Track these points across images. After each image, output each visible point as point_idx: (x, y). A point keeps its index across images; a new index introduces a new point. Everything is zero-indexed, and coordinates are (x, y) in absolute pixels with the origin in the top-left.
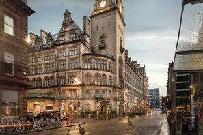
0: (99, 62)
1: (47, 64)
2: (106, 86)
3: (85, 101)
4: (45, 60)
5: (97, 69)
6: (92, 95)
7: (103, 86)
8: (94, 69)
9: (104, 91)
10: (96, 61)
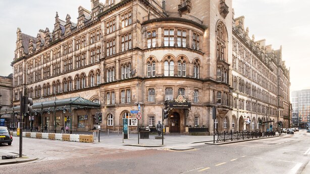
0: (172, 33)
1: (93, 50)
2: (188, 78)
3: (146, 108)
4: (90, 44)
5: (169, 47)
6: (159, 97)
7: (181, 78)
8: (163, 47)
9: (182, 89)
10: (166, 33)
